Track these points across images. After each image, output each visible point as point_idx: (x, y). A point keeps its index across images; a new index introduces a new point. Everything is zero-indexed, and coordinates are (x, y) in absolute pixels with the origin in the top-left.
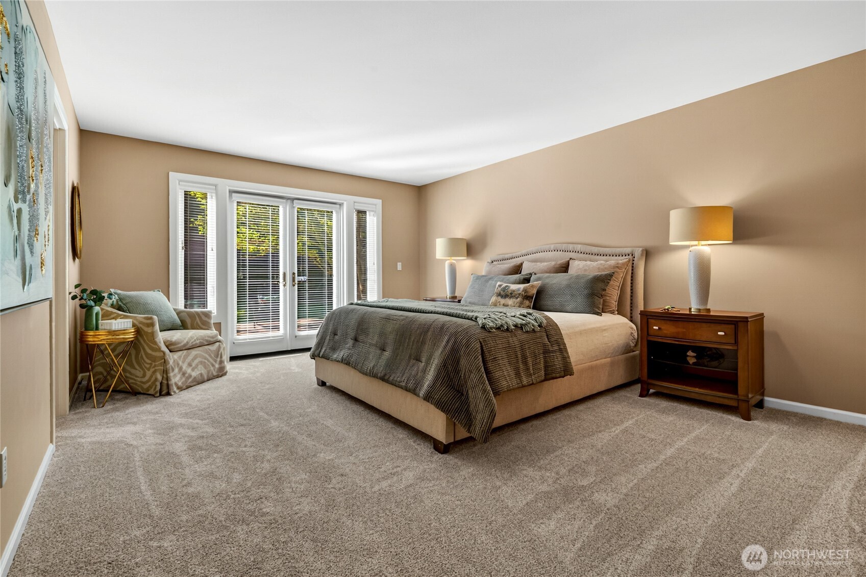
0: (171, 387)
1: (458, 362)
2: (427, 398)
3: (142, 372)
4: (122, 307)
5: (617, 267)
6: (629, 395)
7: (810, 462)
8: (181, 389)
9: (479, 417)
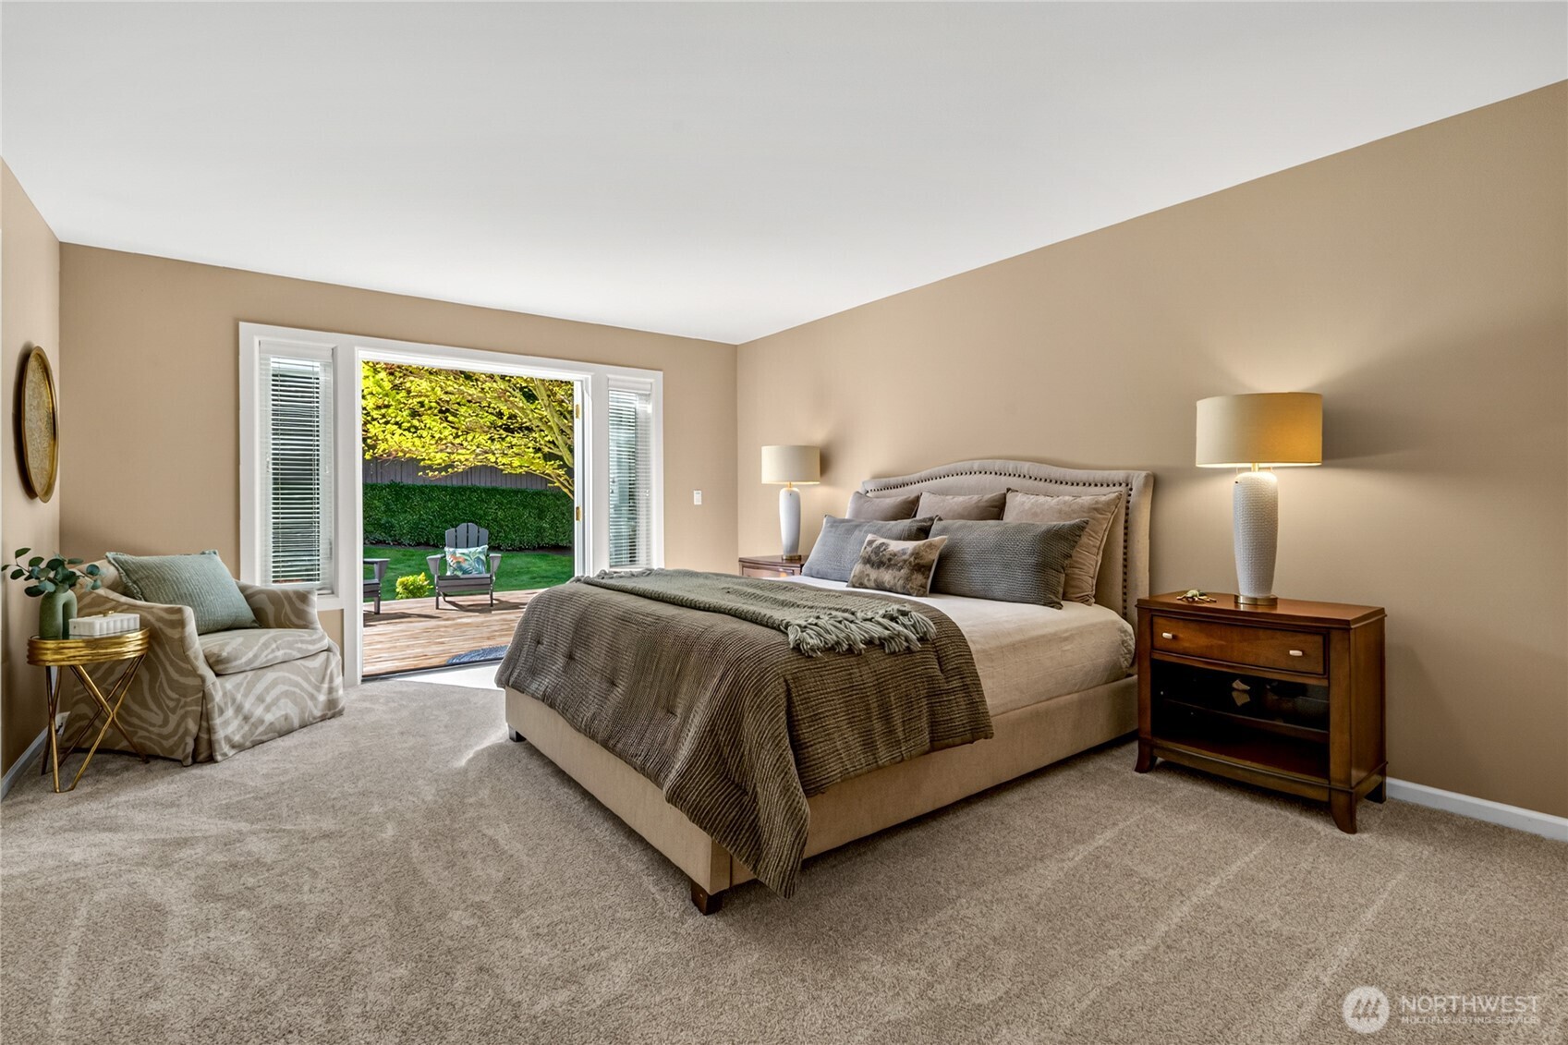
0: (217, 746)
1: (739, 724)
2: (675, 797)
3: (162, 716)
4: (132, 584)
5: (1096, 509)
6: (1115, 767)
7: (1474, 945)
8: (240, 748)
9: (775, 843)
